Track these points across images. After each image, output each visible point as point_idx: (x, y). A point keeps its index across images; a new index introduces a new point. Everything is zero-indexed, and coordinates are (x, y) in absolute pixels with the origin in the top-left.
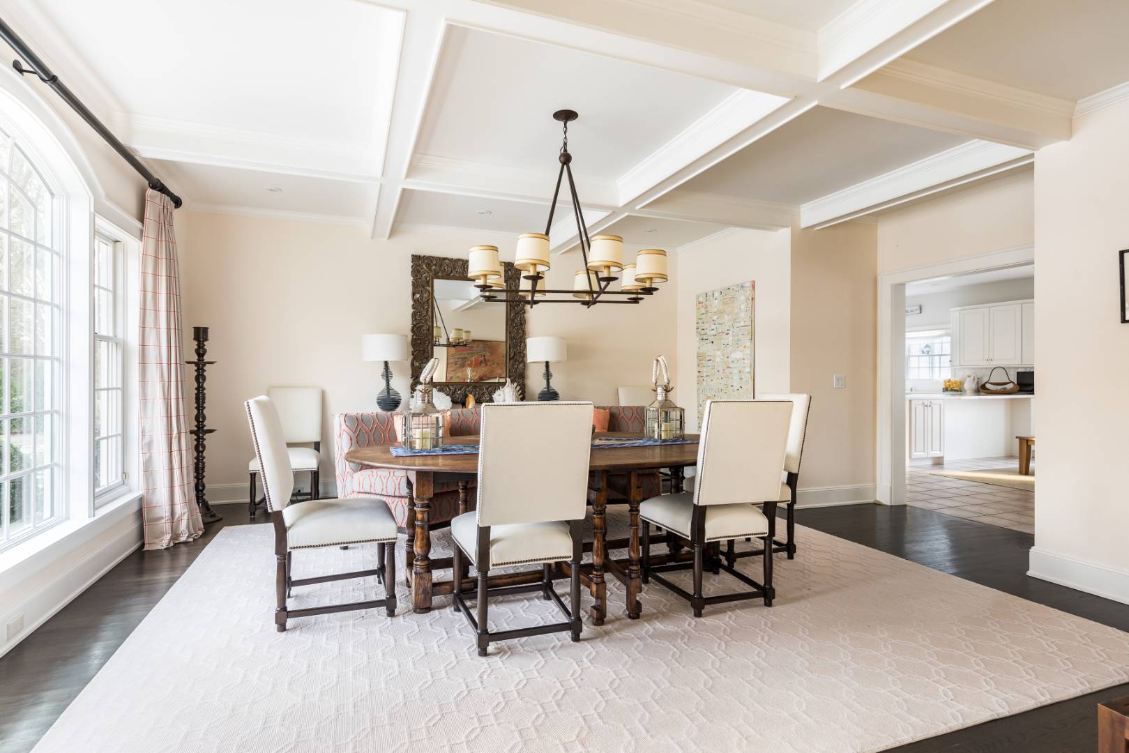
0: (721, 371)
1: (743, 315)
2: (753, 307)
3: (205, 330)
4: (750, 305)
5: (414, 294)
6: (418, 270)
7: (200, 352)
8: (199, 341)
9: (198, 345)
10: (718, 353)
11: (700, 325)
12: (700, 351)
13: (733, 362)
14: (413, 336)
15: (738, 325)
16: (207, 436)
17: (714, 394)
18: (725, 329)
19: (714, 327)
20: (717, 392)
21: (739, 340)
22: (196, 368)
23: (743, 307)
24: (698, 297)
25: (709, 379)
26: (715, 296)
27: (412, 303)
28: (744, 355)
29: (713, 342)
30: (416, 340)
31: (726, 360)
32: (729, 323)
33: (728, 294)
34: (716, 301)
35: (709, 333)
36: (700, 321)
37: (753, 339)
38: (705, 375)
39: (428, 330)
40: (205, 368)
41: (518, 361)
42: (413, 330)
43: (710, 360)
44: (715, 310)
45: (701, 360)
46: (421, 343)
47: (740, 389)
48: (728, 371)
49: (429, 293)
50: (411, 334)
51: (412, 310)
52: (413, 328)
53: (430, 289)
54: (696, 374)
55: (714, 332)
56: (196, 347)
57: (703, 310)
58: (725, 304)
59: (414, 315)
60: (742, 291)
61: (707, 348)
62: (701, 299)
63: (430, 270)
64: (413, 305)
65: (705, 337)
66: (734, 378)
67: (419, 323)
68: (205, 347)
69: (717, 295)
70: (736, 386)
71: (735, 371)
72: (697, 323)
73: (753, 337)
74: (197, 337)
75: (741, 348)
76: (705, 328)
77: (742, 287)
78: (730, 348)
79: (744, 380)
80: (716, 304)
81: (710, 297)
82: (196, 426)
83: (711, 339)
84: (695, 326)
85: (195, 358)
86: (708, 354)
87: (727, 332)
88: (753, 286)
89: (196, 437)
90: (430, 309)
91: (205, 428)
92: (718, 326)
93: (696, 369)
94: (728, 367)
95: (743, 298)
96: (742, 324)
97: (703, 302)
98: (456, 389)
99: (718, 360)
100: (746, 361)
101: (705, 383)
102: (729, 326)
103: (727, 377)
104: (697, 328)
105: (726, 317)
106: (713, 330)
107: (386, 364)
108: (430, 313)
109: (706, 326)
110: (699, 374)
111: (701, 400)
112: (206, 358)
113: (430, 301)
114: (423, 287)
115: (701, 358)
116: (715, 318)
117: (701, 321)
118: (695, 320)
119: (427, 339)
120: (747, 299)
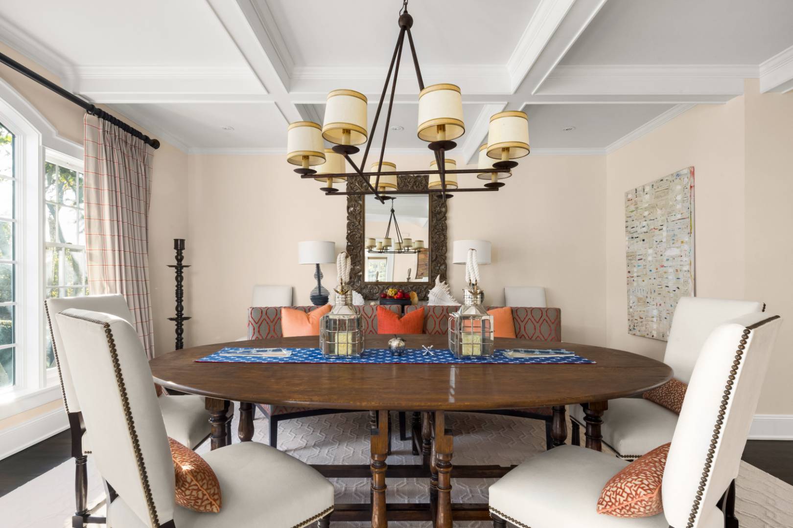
0: (654, 270)
1: (679, 207)
2: (692, 197)
3: (182, 241)
4: (688, 195)
5: (348, 208)
6: (351, 187)
7: (179, 258)
8: (178, 250)
9: (177, 253)
10: (650, 251)
11: (629, 224)
12: (630, 251)
13: (668, 260)
14: (348, 243)
15: (673, 218)
16: (184, 322)
17: (646, 295)
18: (657, 224)
19: (644, 223)
20: (649, 293)
21: (674, 235)
22: (176, 270)
23: (679, 198)
24: (627, 194)
25: (640, 279)
26: (645, 190)
27: (347, 215)
28: (681, 251)
29: (644, 240)
30: (349, 246)
31: (660, 258)
32: (662, 218)
33: (661, 186)
34: (647, 197)
35: (640, 230)
36: (629, 219)
37: (692, 232)
38: (635, 275)
39: (360, 237)
40: (183, 270)
41: (440, 263)
42: (347, 238)
43: (641, 259)
44: (647, 205)
45: (631, 260)
46: (354, 248)
47: (677, 290)
48: (661, 270)
49: (361, 205)
50: (346, 241)
51: (348, 221)
52: (347, 236)
53: (361, 202)
54: (626, 274)
55: (645, 229)
56: (176, 254)
57: (632, 208)
58: (657, 197)
59: (349, 225)
60: (677, 181)
61: (638, 247)
62: (630, 196)
63: (361, 186)
64: (348, 217)
65: (635, 235)
66: (670, 277)
67: (352, 232)
68: (183, 255)
69: (647, 189)
70: (672, 286)
71: (671, 270)
72: (627, 222)
73: (693, 231)
74: (176, 247)
75: (678, 244)
76: (635, 226)
77: (678, 175)
78: (664, 245)
79: (682, 280)
80: (646, 199)
81: (640, 192)
82: (176, 315)
83: (642, 237)
84: (624, 224)
85: (175, 263)
86: (638, 254)
87: (660, 227)
88: (692, 173)
89: (176, 323)
90: (362, 220)
91: (183, 316)
92: (649, 222)
93: (625, 269)
94: (662, 266)
95: (679, 187)
96: (679, 216)
97: (632, 199)
98: (384, 287)
99: (650, 258)
100: (684, 259)
101: (635, 284)
102: (663, 221)
103: (661, 277)
104: (627, 227)
105: (659, 212)
106: (644, 227)
107: (318, 265)
108: (361, 223)
109: (636, 223)
110: (630, 275)
111: (631, 302)
112: (184, 263)
113: (362, 214)
114: (356, 201)
115: (630, 258)
116: (646, 213)
117: (631, 219)
118: (624, 219)
119: (359, 245)
120: (685, 188)
